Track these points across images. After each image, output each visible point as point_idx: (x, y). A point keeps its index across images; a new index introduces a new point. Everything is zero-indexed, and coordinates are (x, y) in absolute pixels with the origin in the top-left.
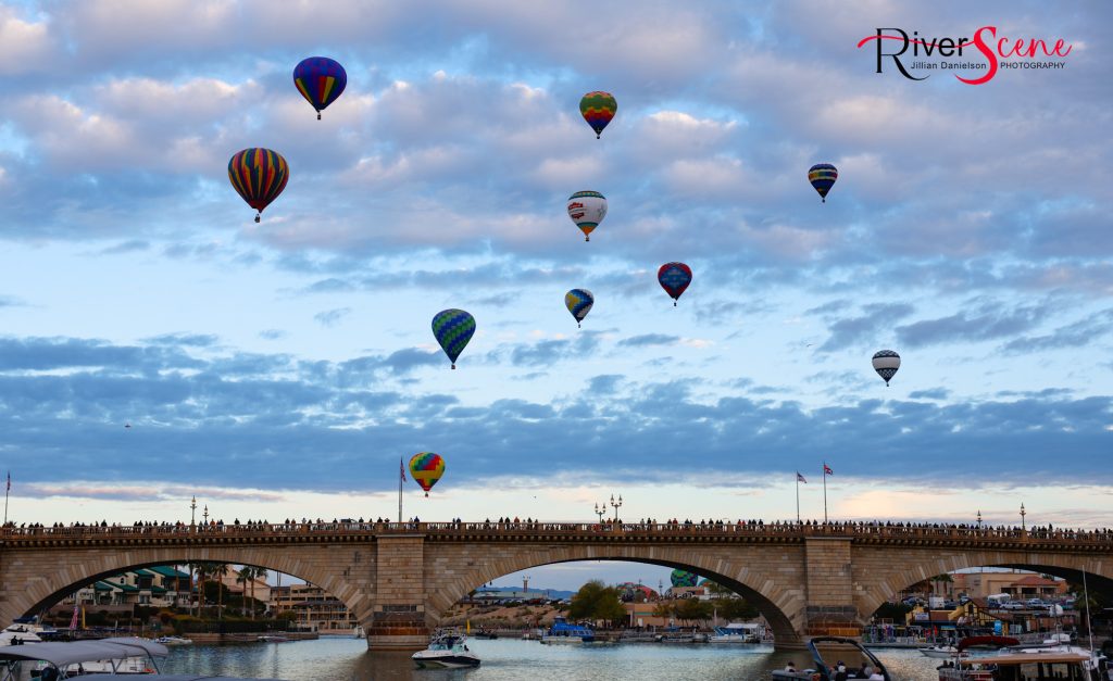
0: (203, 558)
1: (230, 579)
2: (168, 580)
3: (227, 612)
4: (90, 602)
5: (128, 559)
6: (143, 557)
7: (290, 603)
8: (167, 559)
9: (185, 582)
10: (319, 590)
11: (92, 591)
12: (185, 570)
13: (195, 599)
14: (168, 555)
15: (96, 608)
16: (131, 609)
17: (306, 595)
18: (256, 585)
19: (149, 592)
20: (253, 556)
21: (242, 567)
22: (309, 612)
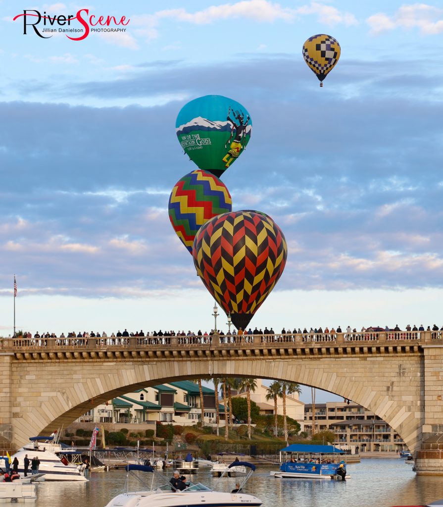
0: (228, 372)
1: (259, 395)
2: (192, 395)
3: (256, 431)
4: (108, 420)
5: (147, 372)
6: (162, 370)
7: (328, 422)
8: (189, 374)
9: (210, 399)
10: (359, 407)
11: (110, 407)
12: (209, 385)
13: (222, 417)
14: (190, 368)
15: (116, 427)
16: (153, 427)
17: (345, 414)
18: (288, 401)
19: (172, 410)
20: (282, 369)
21: (272, 382)
22: (348, 432)
